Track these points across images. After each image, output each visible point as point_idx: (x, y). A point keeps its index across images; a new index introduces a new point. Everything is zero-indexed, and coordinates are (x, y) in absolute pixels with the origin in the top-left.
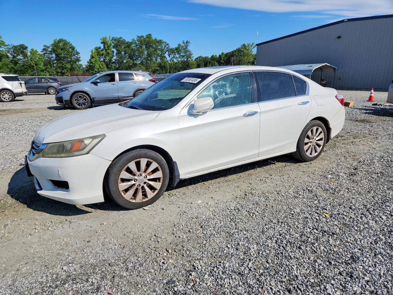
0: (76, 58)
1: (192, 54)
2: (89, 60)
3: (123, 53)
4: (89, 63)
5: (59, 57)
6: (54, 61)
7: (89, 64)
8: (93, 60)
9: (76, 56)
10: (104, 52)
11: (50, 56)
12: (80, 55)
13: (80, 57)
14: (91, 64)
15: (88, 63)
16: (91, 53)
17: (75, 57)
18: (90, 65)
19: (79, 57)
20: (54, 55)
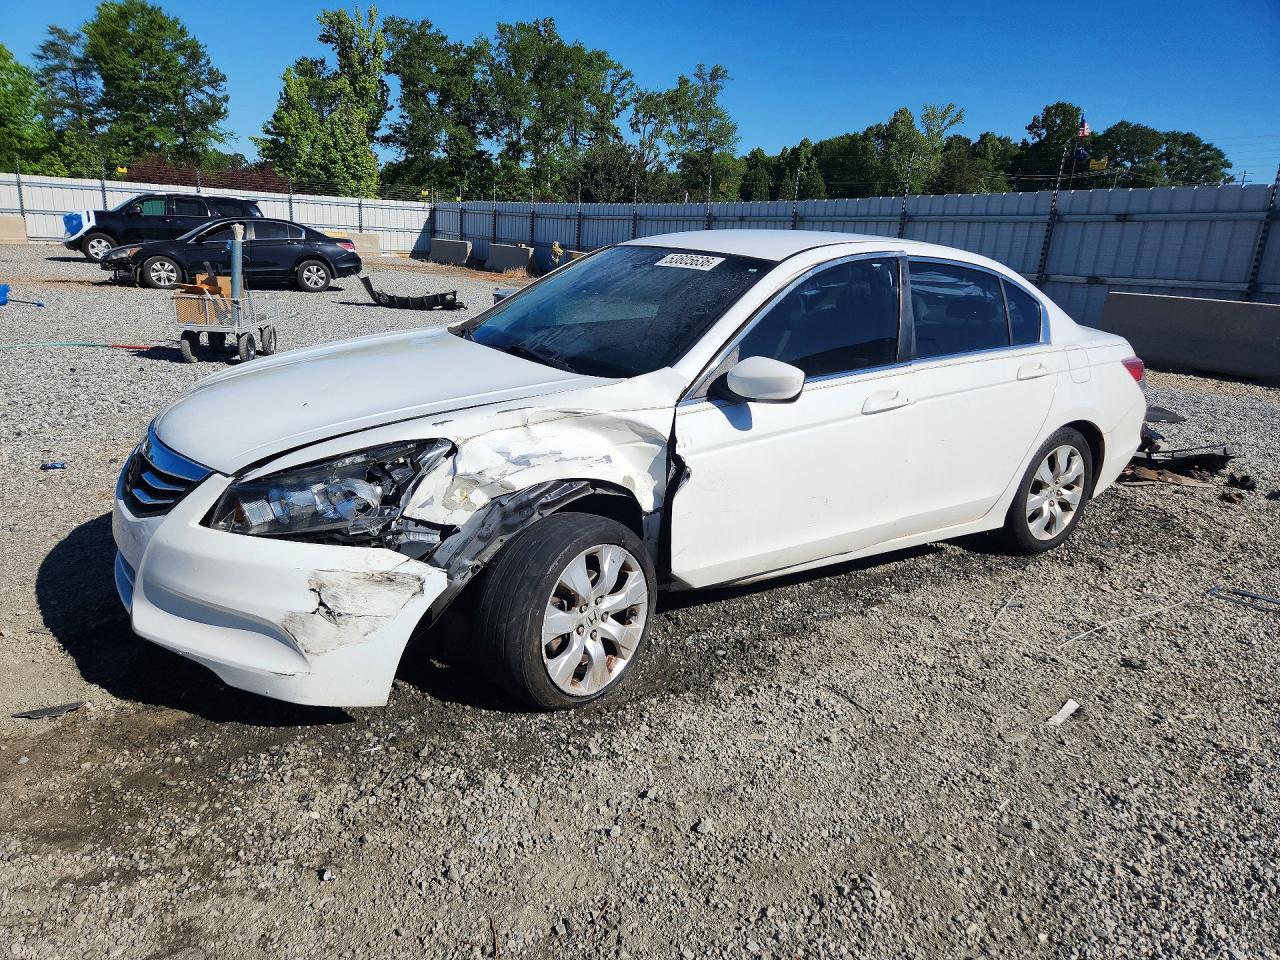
0: (209, 103)
1: (734, 128)
2: (271, 119)
3: (433, 98)
4: (271, 133)
5: (118, 88)
6: (98, 108)
7: (269, 137)
8: (291, 119)
9: (206, 88)
10: (344, 83)
11: (81, 83)
12: (227, 88)
13: (226, 99)
14: (282, 140)
15: (268, 132)
16: (284, 84)
17: (202, 97)
18: (273, 142)
19: (220, 95)
20: (98, 83)
